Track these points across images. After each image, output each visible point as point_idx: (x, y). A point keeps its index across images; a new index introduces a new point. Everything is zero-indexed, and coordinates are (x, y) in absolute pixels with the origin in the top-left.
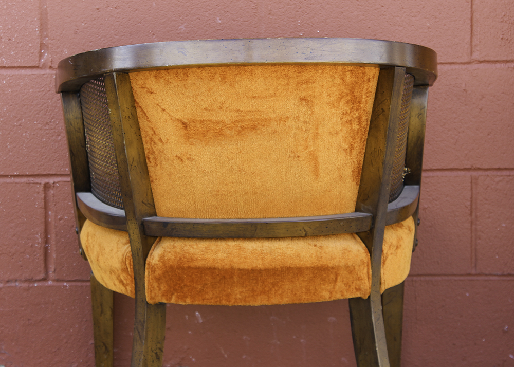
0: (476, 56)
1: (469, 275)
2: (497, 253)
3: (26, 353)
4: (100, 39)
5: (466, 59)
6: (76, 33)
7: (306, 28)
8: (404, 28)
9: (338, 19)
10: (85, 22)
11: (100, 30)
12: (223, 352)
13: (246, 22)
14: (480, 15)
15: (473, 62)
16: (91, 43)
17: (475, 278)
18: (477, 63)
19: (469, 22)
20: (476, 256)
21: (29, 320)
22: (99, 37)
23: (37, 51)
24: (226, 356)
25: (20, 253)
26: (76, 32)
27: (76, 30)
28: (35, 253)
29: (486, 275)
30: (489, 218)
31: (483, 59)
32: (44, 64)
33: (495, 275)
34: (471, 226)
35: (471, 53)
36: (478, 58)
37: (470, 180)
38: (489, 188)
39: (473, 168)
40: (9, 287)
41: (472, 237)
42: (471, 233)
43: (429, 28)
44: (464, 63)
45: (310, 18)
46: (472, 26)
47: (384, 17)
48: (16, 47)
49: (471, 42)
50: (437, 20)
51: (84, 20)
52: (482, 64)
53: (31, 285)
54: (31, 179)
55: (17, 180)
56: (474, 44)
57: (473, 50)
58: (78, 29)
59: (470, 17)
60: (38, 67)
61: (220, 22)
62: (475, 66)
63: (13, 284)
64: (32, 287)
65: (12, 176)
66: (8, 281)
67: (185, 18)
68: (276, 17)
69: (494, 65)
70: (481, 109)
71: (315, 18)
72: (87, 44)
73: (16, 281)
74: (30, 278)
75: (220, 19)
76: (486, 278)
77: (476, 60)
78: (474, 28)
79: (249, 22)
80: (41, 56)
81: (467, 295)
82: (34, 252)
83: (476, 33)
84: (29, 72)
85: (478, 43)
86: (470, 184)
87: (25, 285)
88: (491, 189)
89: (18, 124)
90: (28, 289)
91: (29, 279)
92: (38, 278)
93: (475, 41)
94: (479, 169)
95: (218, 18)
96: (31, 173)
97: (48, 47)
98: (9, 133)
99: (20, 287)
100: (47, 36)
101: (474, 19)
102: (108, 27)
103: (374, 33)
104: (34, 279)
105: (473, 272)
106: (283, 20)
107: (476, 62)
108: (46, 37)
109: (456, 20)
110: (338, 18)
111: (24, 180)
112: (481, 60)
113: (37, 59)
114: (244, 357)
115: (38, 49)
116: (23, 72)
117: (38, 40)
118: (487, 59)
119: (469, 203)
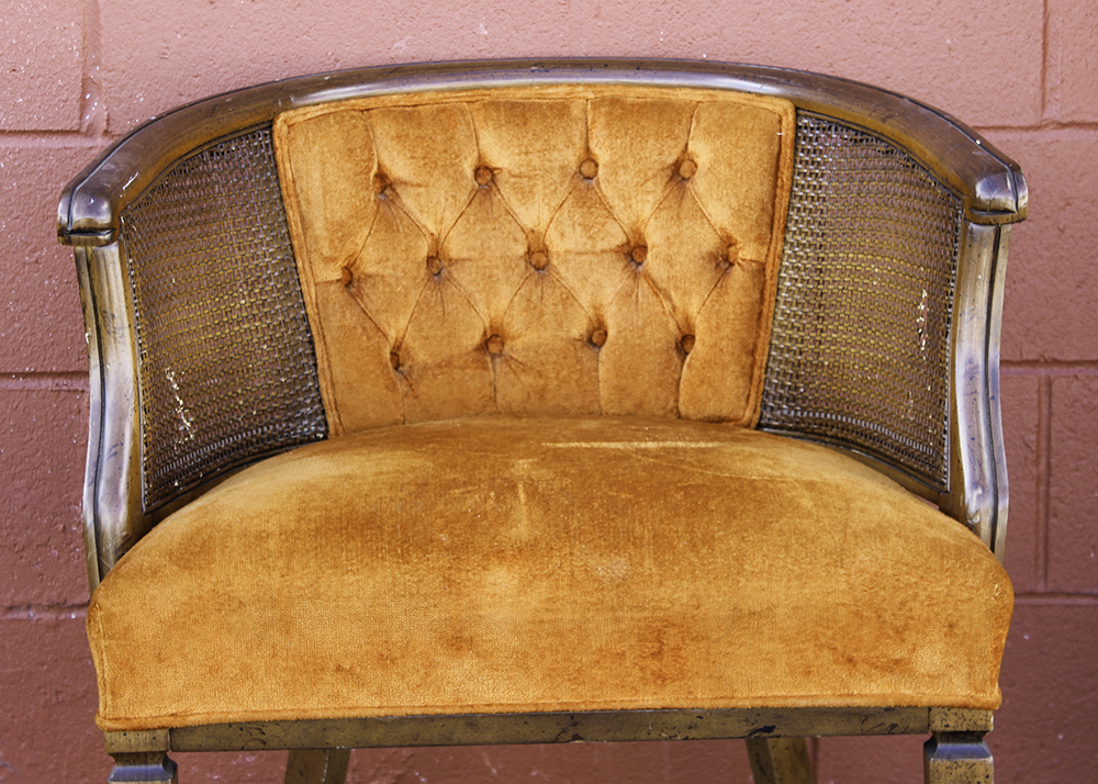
0: (1053, 112)
1: (1032, 594)
2: (1093, 547)
3: (52, 766)
4: (217, 69)
5: (1031, 120)
6: (163, 56)
7: (677, 48)
8: (896, 48)
9: (749, 28)
10: (183, 32)
11: (217, 49)
12: (488, 763)
13: (544, 34)
14: (1063, 21)
15: (1046, 126)
16: (197, 80)
17: (1044, 601)
18: (1056, 128)
19: (1040, 36)
20: (1046, 552)
21: (57, 692)
22: (216, 66)
23: (77, 95)
24: (494, 771)
25: (38, 546)
26: (164, 54)
27: (163, 50)
28: (72, 546)
29: (1069, 595)
30: (1077, 469)
31: (1069, 120)
32: (91, 125)
33: (1087, 595)
34: (1037, 488)
35: (1043, 106)
36: (1059, 118)
37: (1036, 387)
38: (1078, 404)
39: (1042, 360)
40: (14, 619)
41: (1037, 512)
42: (1037, 502)
43: (950, 49)
44: (1027, 129)
45: (686, 26)
46: (1045, 45)
47: (850, 24)
48: (29, 88)
49: (1043, 81)
50: (969, 31)
51: (182, 28)
52: (1067, 130)
53: (63, 616)
54: (62, 381)
55: (33, 384)
56: (1048, 85)
57: (1047, 99)
58: (167, 48)
59: (1041, 26)
60: (77, 132)
61: (486, 32)
62: (1052, 134)
63: (23, 615)
64: (64, 620)
65: (18, 375)
66: (11, 608)
67: (408, 24)
68: (611, 24)
69: (1092, 132)
70: (1062, 231)
71: (698, 26)
72: (187, 82)
73: (29, 607)
74: (61, 600)
75: (486, 27)
76: (1068, 601)
77: (1053, 122)
78: (1050, 49)
79: (551, 32)
80: (84, 106)
81: (1026, 637)
82: (68, 544)
83: (1053, 62)
84: (56, 142)
85: (1059, 82)
86: (1036, 396)
87: (49, 616)
88: (1083, 406)
89: (33, 259)
90: (57, 625)
91: (58, 604)
92: (77, 600)
93: (1053, 79)
94: (1056, 362)
95: (481, 25)
96: (61, 369)
97: (99, 88)
98: (13, 280)
99: (38, 620)
100: (97, 62)
101: (1051, 30)
102: (236, 43)
103: (830, 60)
104: (69, 603)
105: (1040, 588)
106: (626, 29)
107: (1053, 126)
108: (95, 64)
109: (1011, 32)
110: (748, 25)
111: (47, 383)
112: (1065, 121)
113: (77, 113)
114: (534, 773)
115: (79, 91)
116: (44, 142)
117: (79, 72)
118: (1077, 118)
119: (1033, 437)
